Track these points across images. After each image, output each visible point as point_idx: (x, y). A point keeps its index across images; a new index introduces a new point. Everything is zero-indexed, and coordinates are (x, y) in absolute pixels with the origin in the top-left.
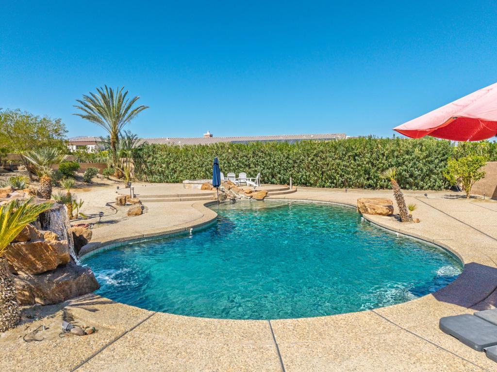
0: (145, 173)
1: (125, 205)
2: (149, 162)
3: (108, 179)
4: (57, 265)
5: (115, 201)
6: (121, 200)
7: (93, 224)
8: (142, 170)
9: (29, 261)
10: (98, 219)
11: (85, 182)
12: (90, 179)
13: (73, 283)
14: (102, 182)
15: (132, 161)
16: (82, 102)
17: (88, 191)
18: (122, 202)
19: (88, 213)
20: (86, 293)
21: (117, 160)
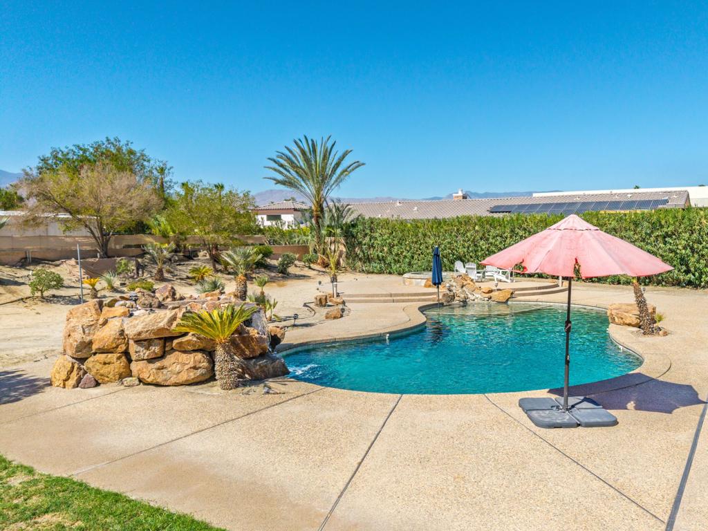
0: (360, 259)
1: (325, 306)
2: (365, 245)
3: (310, 268)
4: (259, 353)
5: (314, 300)
6: (320, 299)
7: (288, 327)
8: (357, 256)
9: (240, 348)
10: (292, 322)
11: (280, 273)
12: (285, 269)
13: (270, 366)
14: (302, 273)
15: (343, 241)
16: (275, 161)
17: (283, 286)
18: (322, 302)
19: (282, 315)
20: (279, 376)
21: (322, 241)
